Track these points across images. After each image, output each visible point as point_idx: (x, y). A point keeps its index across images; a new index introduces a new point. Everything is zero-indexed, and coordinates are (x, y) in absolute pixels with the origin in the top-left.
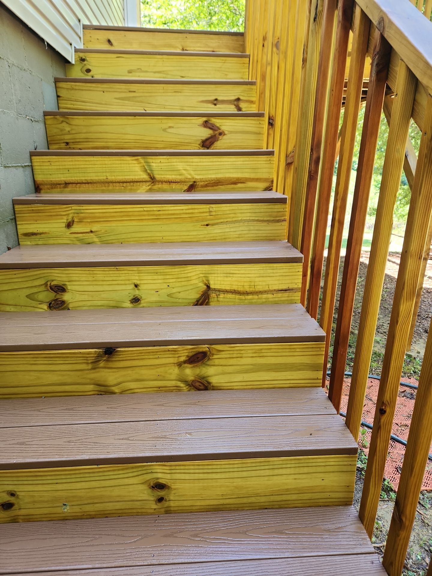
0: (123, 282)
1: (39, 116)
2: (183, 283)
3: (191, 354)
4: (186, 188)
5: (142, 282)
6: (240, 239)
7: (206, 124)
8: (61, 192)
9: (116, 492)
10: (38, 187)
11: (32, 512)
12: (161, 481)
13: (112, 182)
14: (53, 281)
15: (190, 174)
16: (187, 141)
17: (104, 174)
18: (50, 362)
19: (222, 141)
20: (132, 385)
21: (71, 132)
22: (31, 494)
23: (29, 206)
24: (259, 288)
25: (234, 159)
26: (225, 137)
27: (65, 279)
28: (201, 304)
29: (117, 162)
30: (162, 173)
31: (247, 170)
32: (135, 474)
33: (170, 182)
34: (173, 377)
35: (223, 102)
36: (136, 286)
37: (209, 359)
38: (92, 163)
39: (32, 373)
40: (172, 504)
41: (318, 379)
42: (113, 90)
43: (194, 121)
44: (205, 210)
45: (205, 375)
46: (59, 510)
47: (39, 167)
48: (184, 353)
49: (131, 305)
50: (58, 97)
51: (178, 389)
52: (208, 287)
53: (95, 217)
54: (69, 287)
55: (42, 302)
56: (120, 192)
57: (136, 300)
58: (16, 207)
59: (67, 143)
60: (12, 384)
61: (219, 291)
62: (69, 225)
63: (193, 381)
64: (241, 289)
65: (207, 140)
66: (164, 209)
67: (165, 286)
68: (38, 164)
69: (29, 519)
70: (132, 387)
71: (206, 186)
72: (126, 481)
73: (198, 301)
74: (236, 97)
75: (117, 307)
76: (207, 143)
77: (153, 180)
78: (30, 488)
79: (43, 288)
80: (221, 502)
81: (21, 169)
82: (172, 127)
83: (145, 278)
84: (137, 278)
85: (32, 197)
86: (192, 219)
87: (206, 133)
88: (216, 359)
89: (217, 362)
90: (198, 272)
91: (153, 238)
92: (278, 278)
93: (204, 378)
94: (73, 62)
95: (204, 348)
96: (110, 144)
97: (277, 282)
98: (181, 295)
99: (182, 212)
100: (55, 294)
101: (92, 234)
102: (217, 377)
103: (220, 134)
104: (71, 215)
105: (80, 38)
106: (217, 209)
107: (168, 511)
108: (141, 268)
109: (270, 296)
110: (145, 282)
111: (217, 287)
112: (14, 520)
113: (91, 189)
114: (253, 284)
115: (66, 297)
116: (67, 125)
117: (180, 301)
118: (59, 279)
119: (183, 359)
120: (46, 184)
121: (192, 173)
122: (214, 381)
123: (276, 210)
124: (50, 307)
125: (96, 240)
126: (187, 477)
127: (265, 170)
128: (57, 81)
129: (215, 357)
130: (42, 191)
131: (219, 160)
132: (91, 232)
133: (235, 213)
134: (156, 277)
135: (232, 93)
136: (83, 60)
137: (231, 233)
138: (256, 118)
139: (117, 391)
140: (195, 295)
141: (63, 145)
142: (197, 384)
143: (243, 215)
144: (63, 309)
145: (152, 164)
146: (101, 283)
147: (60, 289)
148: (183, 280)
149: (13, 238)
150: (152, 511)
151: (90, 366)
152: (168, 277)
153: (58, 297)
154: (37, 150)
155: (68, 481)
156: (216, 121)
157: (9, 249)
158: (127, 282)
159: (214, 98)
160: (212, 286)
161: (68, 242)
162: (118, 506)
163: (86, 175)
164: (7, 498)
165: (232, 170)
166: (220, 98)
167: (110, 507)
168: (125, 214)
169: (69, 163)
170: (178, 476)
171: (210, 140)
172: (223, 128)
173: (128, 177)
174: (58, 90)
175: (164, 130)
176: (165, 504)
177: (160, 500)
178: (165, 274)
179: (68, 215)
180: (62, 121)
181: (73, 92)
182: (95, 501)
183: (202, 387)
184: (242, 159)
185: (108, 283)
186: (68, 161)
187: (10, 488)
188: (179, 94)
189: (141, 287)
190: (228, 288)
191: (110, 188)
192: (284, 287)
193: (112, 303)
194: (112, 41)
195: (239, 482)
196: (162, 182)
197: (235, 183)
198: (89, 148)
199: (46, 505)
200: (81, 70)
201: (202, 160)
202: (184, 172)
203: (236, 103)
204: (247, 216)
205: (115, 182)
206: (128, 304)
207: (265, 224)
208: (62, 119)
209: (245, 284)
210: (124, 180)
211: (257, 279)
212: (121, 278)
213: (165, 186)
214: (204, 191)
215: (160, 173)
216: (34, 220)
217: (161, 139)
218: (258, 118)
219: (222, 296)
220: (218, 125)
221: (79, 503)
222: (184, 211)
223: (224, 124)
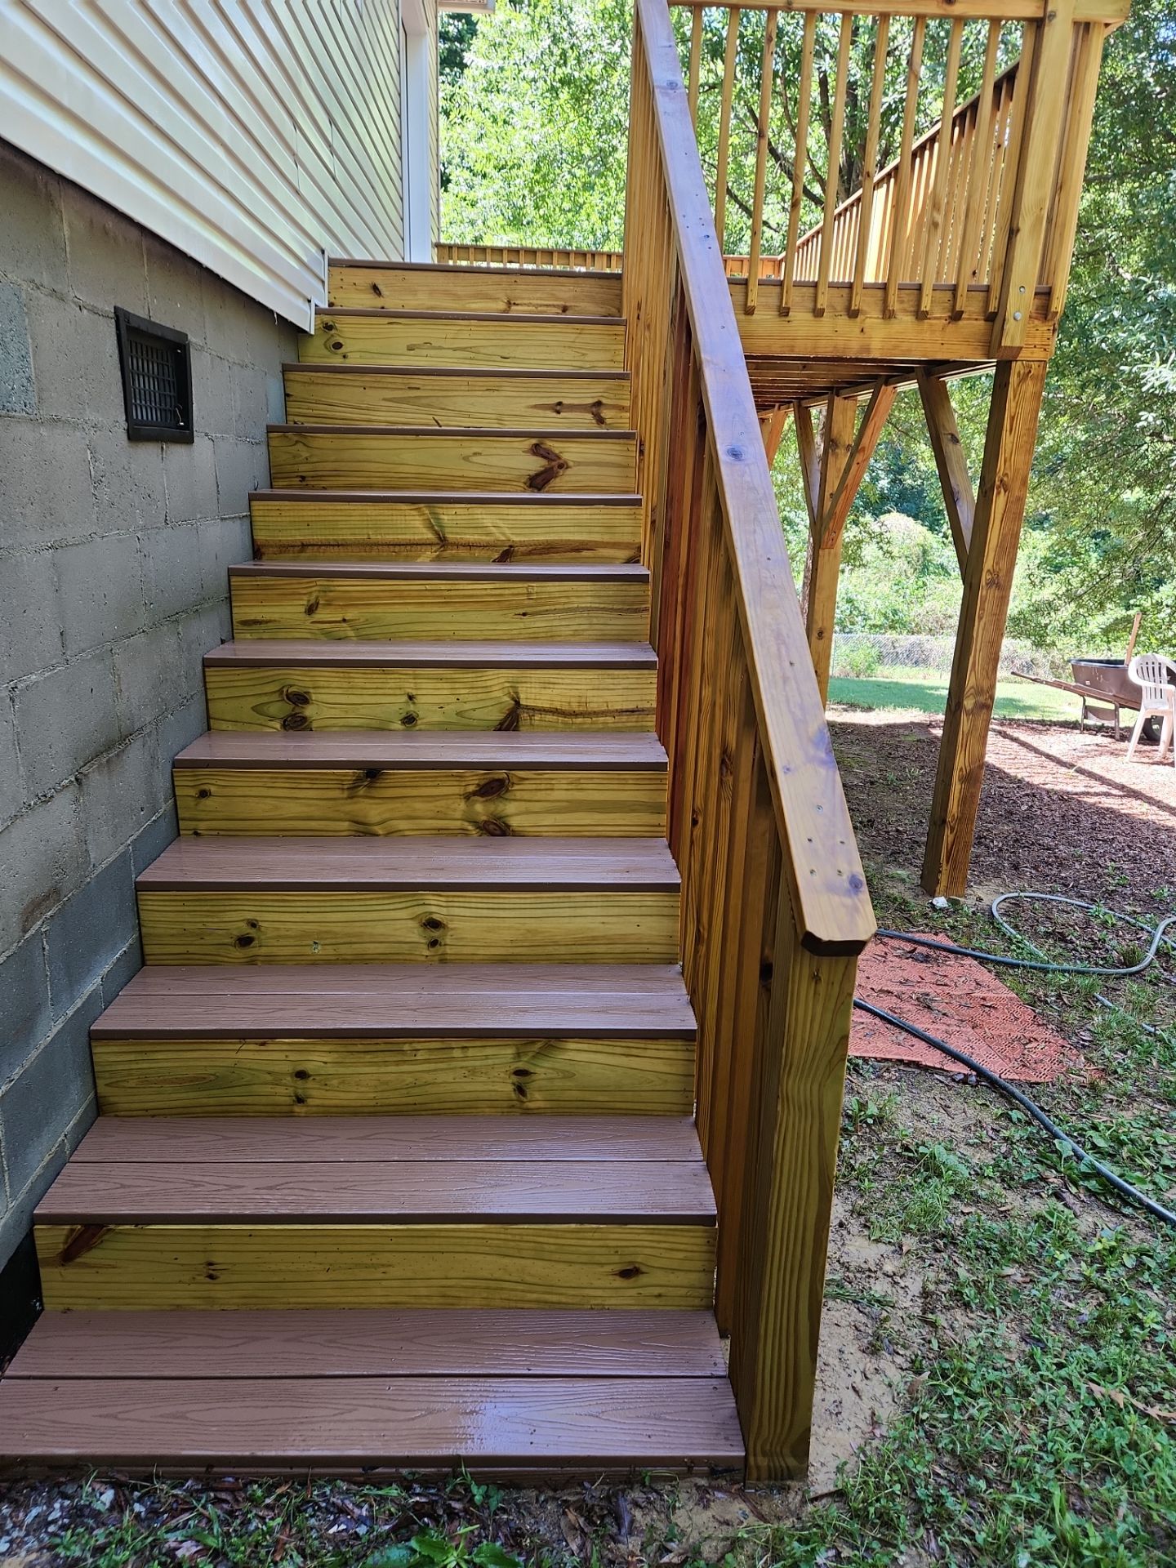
0: (391, 692)
1: (260, 433)
2: (480, 696)
3: (483, 782)
4: (496, 556)
5: (419, 692)
6: (577, 638)
7: (536, 450)
8: (294, 559)
9: (380, 929)
10: (259, 550)
11: (275, 951)
12: (435, 917)
13: (377, 544)
14: (291, 686)
15: (503, 534)
16: (503, 477)
17: (365, 531)
18: (293, 785)
19: (566, 478)
20: (402, 825)
21: (310, 460)
22: (277, 925)
23: (248, 579)
24: (593, 707)
25: (576, 511)
26: (568, 472)
27: (310, 684)
28: (507, 729)
29: (386, 512)
30: (458, 530)
31: (597, 529)
32: (404, 905)
33: (470, 546)
34: (458, 815)
35: (572, 408)
36: (411, 698)
37: (507, 791)
38: (347, 513)
39: (268, 801)
40: (448, 950)
41: (659, 826)
42: (380, 385)
43: (516, 445)
44: (520, 591)
45: (503, 814)
46: (308, 950)
47: (262, 519)
48: (473, 780)
49: (401, 727)
50: (287, 395)
51: (464, 833)
52: (517, 703)
53: (350, 599)
54: (314, 697)
55: (273, 718)
56: (388, 560)
57: (410, 720)
58: (233, 579)
59: (303, 478)
60: (242, 816)
61: (534, 709)
62: (311, 610)
63: (486, 822)
64: (565, 707)
65: (537, 475)
66: (457, 587)
67: (454, 699)
68: (261, 513)
69: (271, 961)
70: (401, 827)
71: (530, 553)
72: (393, 915)
73: (501, 724)
74: (596, 400)
75: (383, 730)
76: (538, 481)
77: (443, 542)
78: (276, 917)
79: (276, 697)
80: (511, 951)
81: (238, 522)
82: (480, 454)
83: (424, 686)
84: (412, 685)
85: (249, 565)
86: (501, 604)
87: (535, 464)
88: (518, 791)
89: (518, 795)
90: (503, 680)
91: (439, 633)
92: (620, 692)
93: (500, 818)
94: (313, 332)
95: (501, 774)
96: (374, 481)
97: (619, 698)
98: (477, 714)
99: (484, 592)
100: (292, 706)
101: (344, 625)
102: (519, 818)
103: (561, 466)
104: (315, 595)
105: (323, 282)
106: (539, 590)
107: (443, 961)
108: (419, 671)
109: (610, 719)
110: (424, 692)
111: (530, 703)
112: (252, 962)
113: (342, 554)
114: (583, 700)
115: (309, 711)
116: (305, 448)
117: (475, 723)
118: (300, 684)
119: (471, 789)
120: (272, 546)
121: (507, 531)
122: (515, 822)
123: (632, 594)
124: (285, 726)
125: (351, 633)
126: (467, 912)
127: (626, 530)
128: (286, 369)
129: (516, 787)
130: (264, 557)
131: (552, 511)
132: (344, 620)
133: (567, 597)
134: (439, 685)
135: (586, 393)
136: (328, 327)
137: (562, 628)
138: (621, 441)
139: (380, 832)
140: (497, 715)
141: (296, 481)
142: (492, 827)
143: (581, 600)
144: (303, 730)
145: (442, 517)
146: (359, 692)
147: (302, 699)
148: (480, 690)
149: (227, 627)
150: (423, 958)
151: (346, 794)
152: (457, 685)
153: (297, 710)
154: (258, 491)
155: (323, 909)
156: (555, 446)
157: (223, 642)
158: (398, 692)
159: (557, 400)
160: (523, 702)
161: (309, 636)
162: (381, 948)
163: (335, 532)
164: (246, 930)
165: (572, 529)
166: (565, 401)
167: (372, 948)
168: (397, 594)
169: (310, 513)
170: (456, 911)
171: (543, 476)
172: (565, 456)
173: (404, 537)
174: (288, 384)
175: (466, 459)
176: (440, 950)
177: (434, 943)
178: (453, 681)
179: (310, 593)
180: (297, 442)
181: (312, 387)
182: (354, 940)
183: (498, 832)
184: (588, 511)
185: (370, 692)
186: (309, 511)
187: (250, 916)
188: (496, 393)
189: (420, 700)
190: (546, 705)
191: (374, 553)
192: (631, 706)
193: (374, 723)
194: (380, 287)
195: (533, 924)
196: (458, 545)
197: (578, 550)
198: (338, 487)
199: (292, 942)
200: (325, 344)
201: (523, 512)
202: (494, 530)
203: (594, 409)
204: (586, 602)
205: (382, 545)
206: (398, 726)
207: (615, 615)
208: (296, 438)
209: (573, 700)
210: (396, 542)
211: (590, 693)
212: (389, 686)
213: (463, 553)
214: (525, 561)
215: (455, 530)
216: (257, 601)
217: (460, 474)
218: (625, 441)
219: (537, 717)
220: (557, 452)
221: (333, 941)
222: (489, 592)
223: (569, 451)
